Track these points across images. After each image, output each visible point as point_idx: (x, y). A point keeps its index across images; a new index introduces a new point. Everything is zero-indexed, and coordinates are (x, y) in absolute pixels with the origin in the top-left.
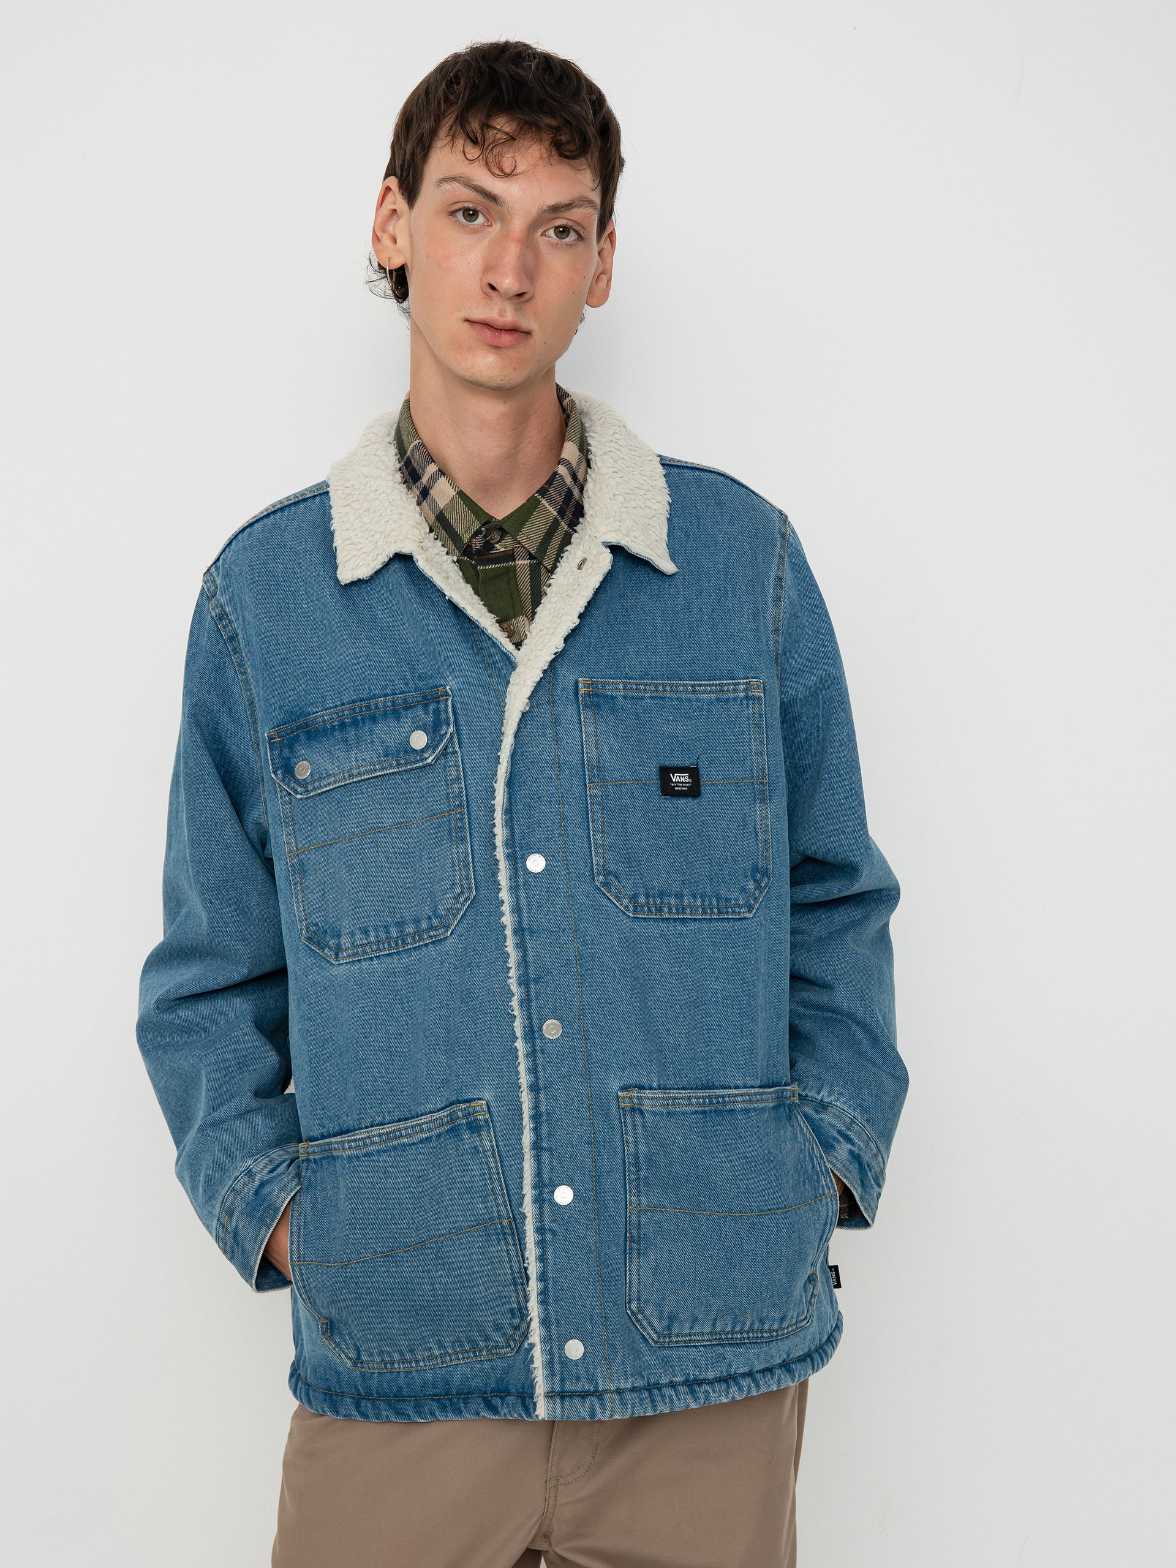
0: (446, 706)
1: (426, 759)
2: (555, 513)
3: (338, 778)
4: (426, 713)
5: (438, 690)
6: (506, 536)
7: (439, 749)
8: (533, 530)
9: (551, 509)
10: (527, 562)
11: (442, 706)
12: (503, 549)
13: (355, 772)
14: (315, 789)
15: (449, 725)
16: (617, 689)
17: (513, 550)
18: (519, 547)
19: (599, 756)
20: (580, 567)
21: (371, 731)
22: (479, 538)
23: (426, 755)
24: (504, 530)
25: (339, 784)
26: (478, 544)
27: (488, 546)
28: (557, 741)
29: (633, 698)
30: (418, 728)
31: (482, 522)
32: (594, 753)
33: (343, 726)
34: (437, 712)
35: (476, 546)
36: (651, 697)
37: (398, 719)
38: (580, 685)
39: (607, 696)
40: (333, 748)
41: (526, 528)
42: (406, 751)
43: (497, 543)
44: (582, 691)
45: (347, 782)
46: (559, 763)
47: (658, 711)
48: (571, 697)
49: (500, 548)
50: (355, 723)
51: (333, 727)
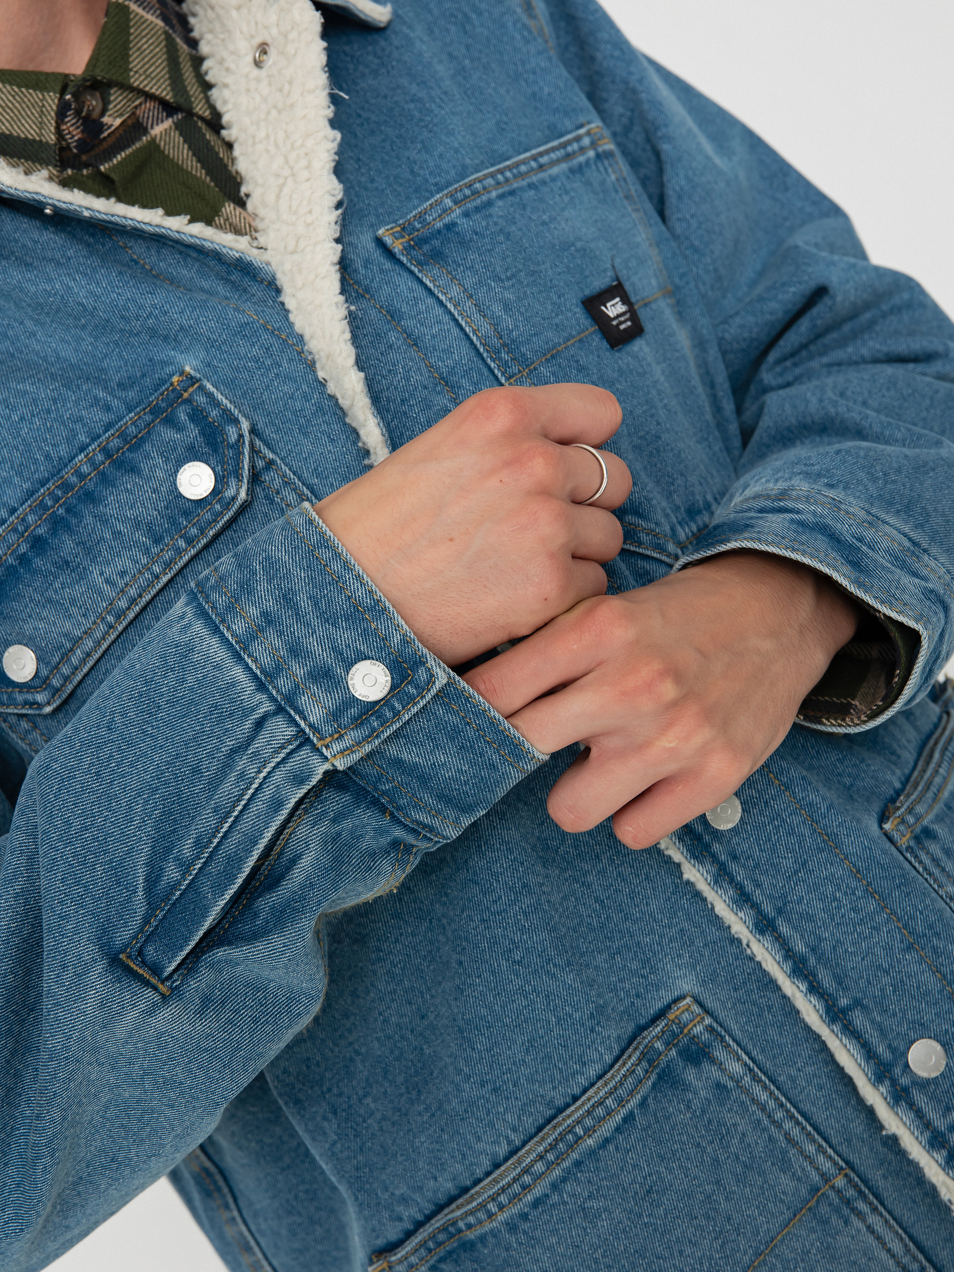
0: (210, 395)
1: (234, 498)
2: (160, 23)
3: (98, 634)
4: (179, 428)
5: (172, 384)
6: (110, 94)
7: (246, 467)
8: (146, 60)
9: (149, 17)
10: (168, 123)
11: (201, 399)
12: (118, 122)
13: (123, 604)
14: (67, 679)
15: (236, 422)
16: (444, 211)
17: (134, 113)
18: (140, 104)
19: (495, 325)
20: (258, 64)
21: (103, 520)
22: (70, 119)
23: (230, 493)
24: (101, 82)
25: (108, 642)
26: (73, 132)
27: (92, 126)
28: (416, 345)
29: (477, 209)
30: (180, 463)
31: (58, 88)
32: (486, 327)
33: (38, 544)
34: (197, 416)
35: (73, 136)
36: (501, 197)
37: (134, 470)
38: (388, 240)
39: (439, 232)
40: (50, 593)
41: (135, 62)
42: (186, 513)
43: (103, 114)
44: (397, 247)
45: (120, 628)
46: (442, 379)
47: (522, 215)
48: (388, 265)
49: (111, 120)
50: (58, 524)
51: (23, 559)
